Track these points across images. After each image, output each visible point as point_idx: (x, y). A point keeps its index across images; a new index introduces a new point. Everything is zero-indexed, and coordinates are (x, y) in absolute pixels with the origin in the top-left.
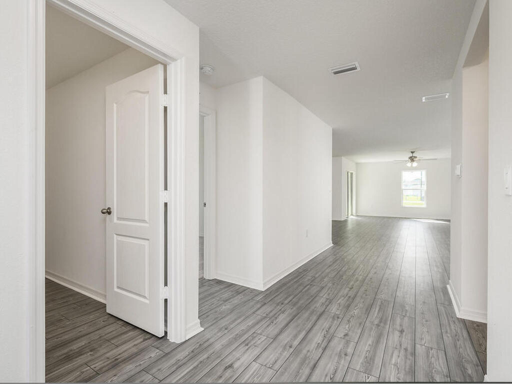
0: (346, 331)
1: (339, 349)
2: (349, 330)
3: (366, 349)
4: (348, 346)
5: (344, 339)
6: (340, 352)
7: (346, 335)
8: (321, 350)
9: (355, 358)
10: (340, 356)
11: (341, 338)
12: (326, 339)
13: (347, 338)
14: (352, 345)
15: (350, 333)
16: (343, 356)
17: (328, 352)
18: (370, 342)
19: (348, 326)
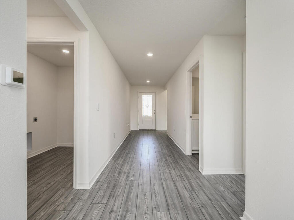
0: (146, 198)
1: (145, 186)
2: (144, 199)
3: (133, 190)
4: (142, 189)
5: (145, 192)
6: (144, 185)
7: (145, 195)
8: (152, 183)
9: (137, 185)
10: (143, 183)
11: (147, 192)
12: (153, 189)
13: (144, 193)
14: (140, 190)
15: (143, 197)
16: (142, 184)
17: (149, 183)
18: (132, 195)
19: (147, 202)
